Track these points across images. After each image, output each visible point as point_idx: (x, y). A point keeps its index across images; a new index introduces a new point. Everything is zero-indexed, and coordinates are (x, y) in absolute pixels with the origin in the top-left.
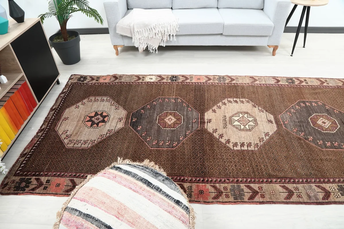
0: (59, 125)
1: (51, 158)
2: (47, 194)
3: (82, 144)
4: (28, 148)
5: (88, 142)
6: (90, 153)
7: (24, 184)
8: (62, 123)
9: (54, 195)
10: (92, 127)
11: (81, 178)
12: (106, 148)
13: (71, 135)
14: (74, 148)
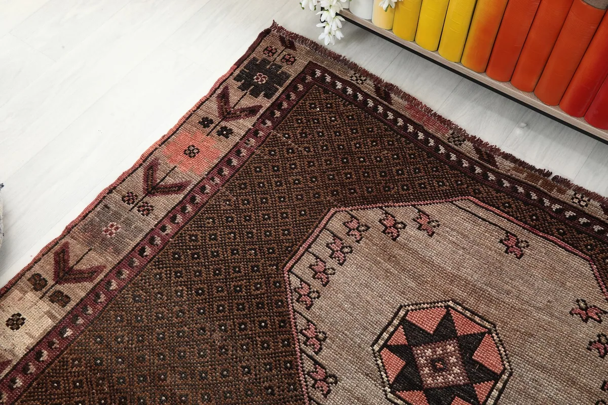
0: (481, 213)
1: (317, 156)
2: (184, 122)
3: (317, 258)
4: (411, 107)
5: (316, 284)
6: (253, 271)
7: (262, 81)
8: (492, 227)
9: (167, 137)
10: (396, 322)
11: (169, 212)
12: (241, 330)
13: (394, 239)
14: (318, 230)
